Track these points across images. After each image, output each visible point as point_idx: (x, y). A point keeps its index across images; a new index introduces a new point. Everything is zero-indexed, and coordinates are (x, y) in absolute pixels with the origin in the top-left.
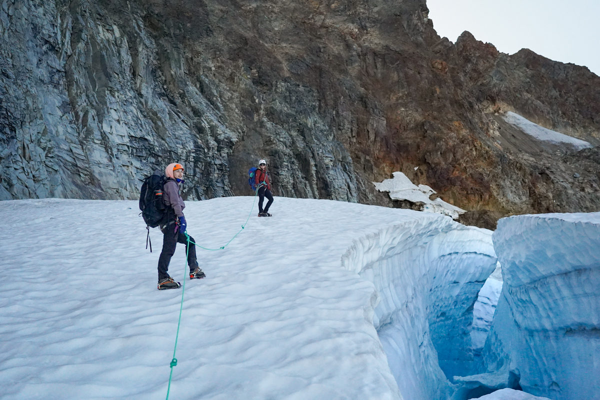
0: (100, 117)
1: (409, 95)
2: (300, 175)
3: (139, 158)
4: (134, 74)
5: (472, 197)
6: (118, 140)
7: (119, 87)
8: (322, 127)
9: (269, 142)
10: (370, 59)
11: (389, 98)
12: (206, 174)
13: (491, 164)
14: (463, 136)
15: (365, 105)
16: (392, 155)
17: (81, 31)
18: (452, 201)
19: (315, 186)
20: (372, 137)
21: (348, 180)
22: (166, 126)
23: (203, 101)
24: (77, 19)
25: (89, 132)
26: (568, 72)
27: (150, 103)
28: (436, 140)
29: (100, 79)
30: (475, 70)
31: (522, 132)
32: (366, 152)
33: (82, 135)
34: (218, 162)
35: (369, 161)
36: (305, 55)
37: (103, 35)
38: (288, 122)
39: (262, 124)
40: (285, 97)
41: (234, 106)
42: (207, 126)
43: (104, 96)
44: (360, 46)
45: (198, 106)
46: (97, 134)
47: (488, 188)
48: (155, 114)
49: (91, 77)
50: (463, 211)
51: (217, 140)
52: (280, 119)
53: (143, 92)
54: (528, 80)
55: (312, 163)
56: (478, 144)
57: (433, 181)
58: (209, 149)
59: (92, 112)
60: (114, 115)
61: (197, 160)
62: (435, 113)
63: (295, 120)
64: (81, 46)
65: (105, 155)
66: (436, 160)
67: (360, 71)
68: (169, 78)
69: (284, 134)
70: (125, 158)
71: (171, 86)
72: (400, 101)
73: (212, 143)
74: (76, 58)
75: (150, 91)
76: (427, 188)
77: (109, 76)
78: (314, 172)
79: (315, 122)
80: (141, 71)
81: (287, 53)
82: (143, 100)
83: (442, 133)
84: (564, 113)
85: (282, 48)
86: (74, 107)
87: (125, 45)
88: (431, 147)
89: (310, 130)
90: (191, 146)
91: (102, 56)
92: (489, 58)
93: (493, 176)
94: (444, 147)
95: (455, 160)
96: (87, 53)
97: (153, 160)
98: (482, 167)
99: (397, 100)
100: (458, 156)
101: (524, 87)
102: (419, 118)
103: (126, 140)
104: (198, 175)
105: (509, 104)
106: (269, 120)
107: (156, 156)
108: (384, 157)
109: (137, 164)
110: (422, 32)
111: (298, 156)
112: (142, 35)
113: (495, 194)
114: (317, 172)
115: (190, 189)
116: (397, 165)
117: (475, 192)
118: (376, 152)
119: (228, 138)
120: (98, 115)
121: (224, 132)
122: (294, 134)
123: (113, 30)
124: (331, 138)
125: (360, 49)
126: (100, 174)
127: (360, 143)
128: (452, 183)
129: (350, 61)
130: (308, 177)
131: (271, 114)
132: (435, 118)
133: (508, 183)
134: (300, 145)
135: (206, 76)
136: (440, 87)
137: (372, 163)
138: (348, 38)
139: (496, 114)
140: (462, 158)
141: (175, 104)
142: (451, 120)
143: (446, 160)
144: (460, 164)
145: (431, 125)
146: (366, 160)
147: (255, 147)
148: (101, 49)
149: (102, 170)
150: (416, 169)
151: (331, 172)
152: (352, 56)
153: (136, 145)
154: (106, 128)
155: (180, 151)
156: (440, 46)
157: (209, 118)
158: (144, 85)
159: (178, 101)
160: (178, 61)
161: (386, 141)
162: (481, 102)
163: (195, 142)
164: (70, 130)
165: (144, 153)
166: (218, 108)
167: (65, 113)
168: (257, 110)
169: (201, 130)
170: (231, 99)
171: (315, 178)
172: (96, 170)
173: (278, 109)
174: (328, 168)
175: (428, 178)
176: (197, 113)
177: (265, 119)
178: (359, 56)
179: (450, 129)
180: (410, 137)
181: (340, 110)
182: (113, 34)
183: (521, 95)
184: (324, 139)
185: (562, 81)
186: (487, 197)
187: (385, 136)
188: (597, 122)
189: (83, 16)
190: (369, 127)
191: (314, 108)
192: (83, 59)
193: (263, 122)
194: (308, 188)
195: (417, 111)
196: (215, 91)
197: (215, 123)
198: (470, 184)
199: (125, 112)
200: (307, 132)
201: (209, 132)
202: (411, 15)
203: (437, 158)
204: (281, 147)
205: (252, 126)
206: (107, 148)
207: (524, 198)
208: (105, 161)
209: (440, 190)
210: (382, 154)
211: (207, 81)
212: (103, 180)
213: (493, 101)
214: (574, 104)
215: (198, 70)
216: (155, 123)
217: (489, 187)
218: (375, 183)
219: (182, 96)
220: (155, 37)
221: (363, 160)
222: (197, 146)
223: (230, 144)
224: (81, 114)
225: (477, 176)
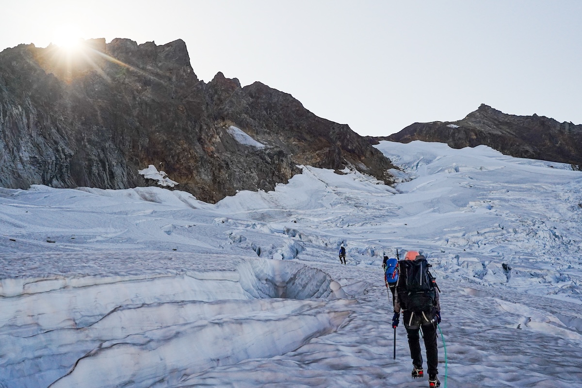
0: (19, 150)
1: (161, 126)
2: (101, 169)
3: (33, 165)
4: (28, 127)
5: (183, 177)
6: (26, 159)
7: (24, 136)
8: (113, 147)
9: (88, 155)
10: (144, 106)
11: (151, 128)
12: (60, 169)
13: (196, 161)
14: (185, 148)
15: (138, 133)
16: (150, 157)
17: (6, 112)
18: (173, 179)
19: (107, 174)
20: (140, 148)
21: (123, 171)
22: (43, 150)
23: (59, 136)
24: (4, 106)
25: (15, 157)
26: (279, 98)
27: (36, 140)
28: (171, 149)
29: (16, 133)
30: (219, 99)
31: (233, 139)
32: (137, 156)
33: (13, 158)
34: (65, 164)
35: (137, 160)
36: (109, 107)
37: (15, 111)
38: (97, 145)
39: (85, 146)
40: (96, 133)
41: (72, 138)
42: (61, 149)
43: (18, 141)
44: (140, 98)
45: (57, 140)
46: (18, 157)
47: (191, 173)
48: (38, 145)
49: (12, 132)
50: (177, 184)
51: (65, 155)
52: (93, 144)
53: (33, 135)
54: (248, 106)
55: (107, 164)
56: (191, 151)
57: (167, 169)
58: (61, 159)
59: (15, 148)
60: (23, 149)
61: (56, 164)
62: (173, 136)
63: (100, 145)
64: (7, 118)
65: (22, 166)
66: (169, 160)
67: (138, 114)
68: (43, 127)
69: (95, 151)
70: (28, 165)
71: (44, 130)
72: (157, 129)
73: (63, 156)
74: (6, 124)
75: (35, 134)
76: (163, 173)
77: (20, 132)
78: (107, 168)
79: (110, 145)
80: (31, 125)
81: (100, 106)
82: (33, 139)
83: (174, 146)
84: (267, 125)
85: (98, 102)
86: (8, 147)
87: (24, 115)
88: (168, 153)
89: (106, 149)
90: (54, 158)
91: (16, 122)
92: (229, 91)
93: (196, 167)
94: (174, 153)
95: (179, 160)
96: (9, 121)
97: (39, 165)
98: (192, 163)
99: (156, 128)
100: (180, 157)
101: (244, 111)
102: (165, 138)
103: (29, 158)
104: (57, 170)
105: (233, 122)
106: (89, 144)
107: (40, 164)
108: (146, 158)
109: (33, 168)
110: (185, 79)
111: (101, 161)
112: (31, 108)
113: (195, 175)
114: (109, 168)
115: (54, 176)
116: (151, 162)
117: (185, 174)
118: (142, 155)
119: (70, 154)
120: (17, 149)
121: (68, 151)
122: (99, 151)
123: (18, 108)
124: (116, 152)
125: (140, 100)
126: (21, 173)
127: (134, 151)
128: (175, 170)
129: (134, 107)
130: (105, 170)
131: (89, 141)
132: (172, 139)
133: (203, 170)
134: (102, 156)
135: (60, 124)
136: (178, 122)
137: (139, 161)
138: (135, 93)
139: (224, 127)
140: (182, 158)
141: (46, 139)
142: (180, 140)
143: (174, 159)
144: (180, 162)
145: (170, 142)
146: (136, 160)
147: (82, 157)
148: (15, 119)
149: (22, 172)
150: (160, 163)
151: (115, 168)
152: (135, 104)
153: (32, 160)
154: (21, 155)
155: (49, 161)
156: (194, 88)
157: (62, 145)
158: (33, 131)
159: (48, 137)
160: (47, 119)
161: (147, 150)
162: (217, 120)
163: (56, 156)
164: (8, 157)
165: (35, 163)
166: (65, 139)
167: (5, 150)
168: (83, 139)
169: (58, 151)
170: (71, 134)
171: (108, 170)
172: (20, 172)
173: (93, 139)
174: (113, 166)
175: (165, 168)
176: (56, 143)
177: (87, 144)
178: (139, 104)
179: (178, 144)
180: (159, 148)
181: (124, 136)
182: (19, 110)
183: (240, 116)
184: (113, 153)
185: (275, 103)
186: (190, 177)
187: (147, 148)
188: (286, 130)
189: (6, 103)
190: (139, 144)
191: (109, 138)
192: (8, 125)
193: (86, 145)
194: (105, 175)
195: (164, 135)
196: (64, 132)
197: (64, 147)
198: (184, 171)
199: (27, 146)
200: (105, 150)
201: (61, 151)
202: (179, 70)
203: (170, 159)
204: (93, 157)
205: (81, 147)
206: (22, 163)
207: (210, 177)
208: (22, 168)
209: (170, 174)
210: (145, 156)
211: (60, 126)
212: (22, 175)
213: (223, 119)
214: (276, 119)
215: (56, 121)
216: (38, 149)
217: (193, 172)
218: (139, 171)
219: (49, 135)
220: (36, 107)
221: (134, 159)
222: (56, 158)
223: (71, 156)
224: (11, 149)
225: (187, 167)
